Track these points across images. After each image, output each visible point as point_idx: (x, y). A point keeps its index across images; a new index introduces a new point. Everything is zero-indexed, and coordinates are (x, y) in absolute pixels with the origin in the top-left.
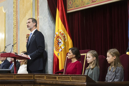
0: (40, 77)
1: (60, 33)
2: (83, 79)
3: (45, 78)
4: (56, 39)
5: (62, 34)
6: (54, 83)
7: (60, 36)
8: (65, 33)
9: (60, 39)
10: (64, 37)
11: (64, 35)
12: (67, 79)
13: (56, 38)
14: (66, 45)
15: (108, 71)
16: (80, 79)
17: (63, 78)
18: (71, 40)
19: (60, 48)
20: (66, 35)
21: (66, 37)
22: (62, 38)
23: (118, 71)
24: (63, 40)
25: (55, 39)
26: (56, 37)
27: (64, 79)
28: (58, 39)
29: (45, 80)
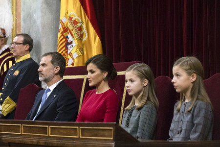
0: (9, 128)
1: (71, 18)
2: (106, 133)
3: (22, 131)
4: (62, 35)
5: (75, 22)
6: (42, 144)
7: (71, 28)
8: (82, 19)
9: (69, 36)
10: (80, 29)
11: (79, 25)
12: (73, 132)
13: (62, 33)
14: (85, 49)
16: (102, 133)
17: (61, 131)
18: (98, 38)
19: (69, 57)
20: (84, 26)
21: (85, 30)
22: (73, 32)
23: (199, 112)
24: (76, 36)
25: (59, 34)
26: (62, 30)
27: (65, 132)
29: (21, 135)
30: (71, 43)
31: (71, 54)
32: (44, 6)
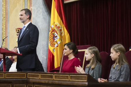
0: (33, 76)
1: (56, 25)
2: (83, 78)
3: (40, 77)
4: (51, 33)
5: (59, 27)
6: (50, 83)
7: (56, 30)
8: (61, 26)
9: (56, 33)
10: (61, 30)
11: (60, 28)
12: (66, 78)
13: (51, 32)
14: (63, 39)
16: (81, 78)
17: (60, 77)
18: (68, 34)
19: (55, 43)
20: (62, 29)
21: (63, 31)
22: (58, 32)
23: (124, 69)
24: (59, 34)
25: (50, 33)
26: (51, 31)
28: (53, 33)
29: (39, 79)
30: (57, 36)
31: (56, 42)
32: (43, 20)
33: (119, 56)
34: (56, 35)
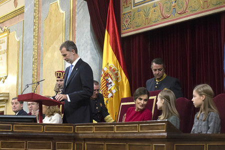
1: (110, 68)
4: (104, 78)
5: (114, 70)
7: (111, 74)
8: (118, 68)
9: (109, 79)
11: (116, 72)
14: (119, 87)
15: (195, 120)
18: (127, 80)
19: (109, 92)
20: (119, 72)
21: (119, 75)
22: (112, 77)
24: (114, 79)
25: (102, 78)
26: (103, 75)
27: (127, 129)
28: (106, 78)
29: (94, 133)
30: (111, 83)
31: (110, 90)
32: (91, 60)
33: (203, 101)
34: (110, 81)
